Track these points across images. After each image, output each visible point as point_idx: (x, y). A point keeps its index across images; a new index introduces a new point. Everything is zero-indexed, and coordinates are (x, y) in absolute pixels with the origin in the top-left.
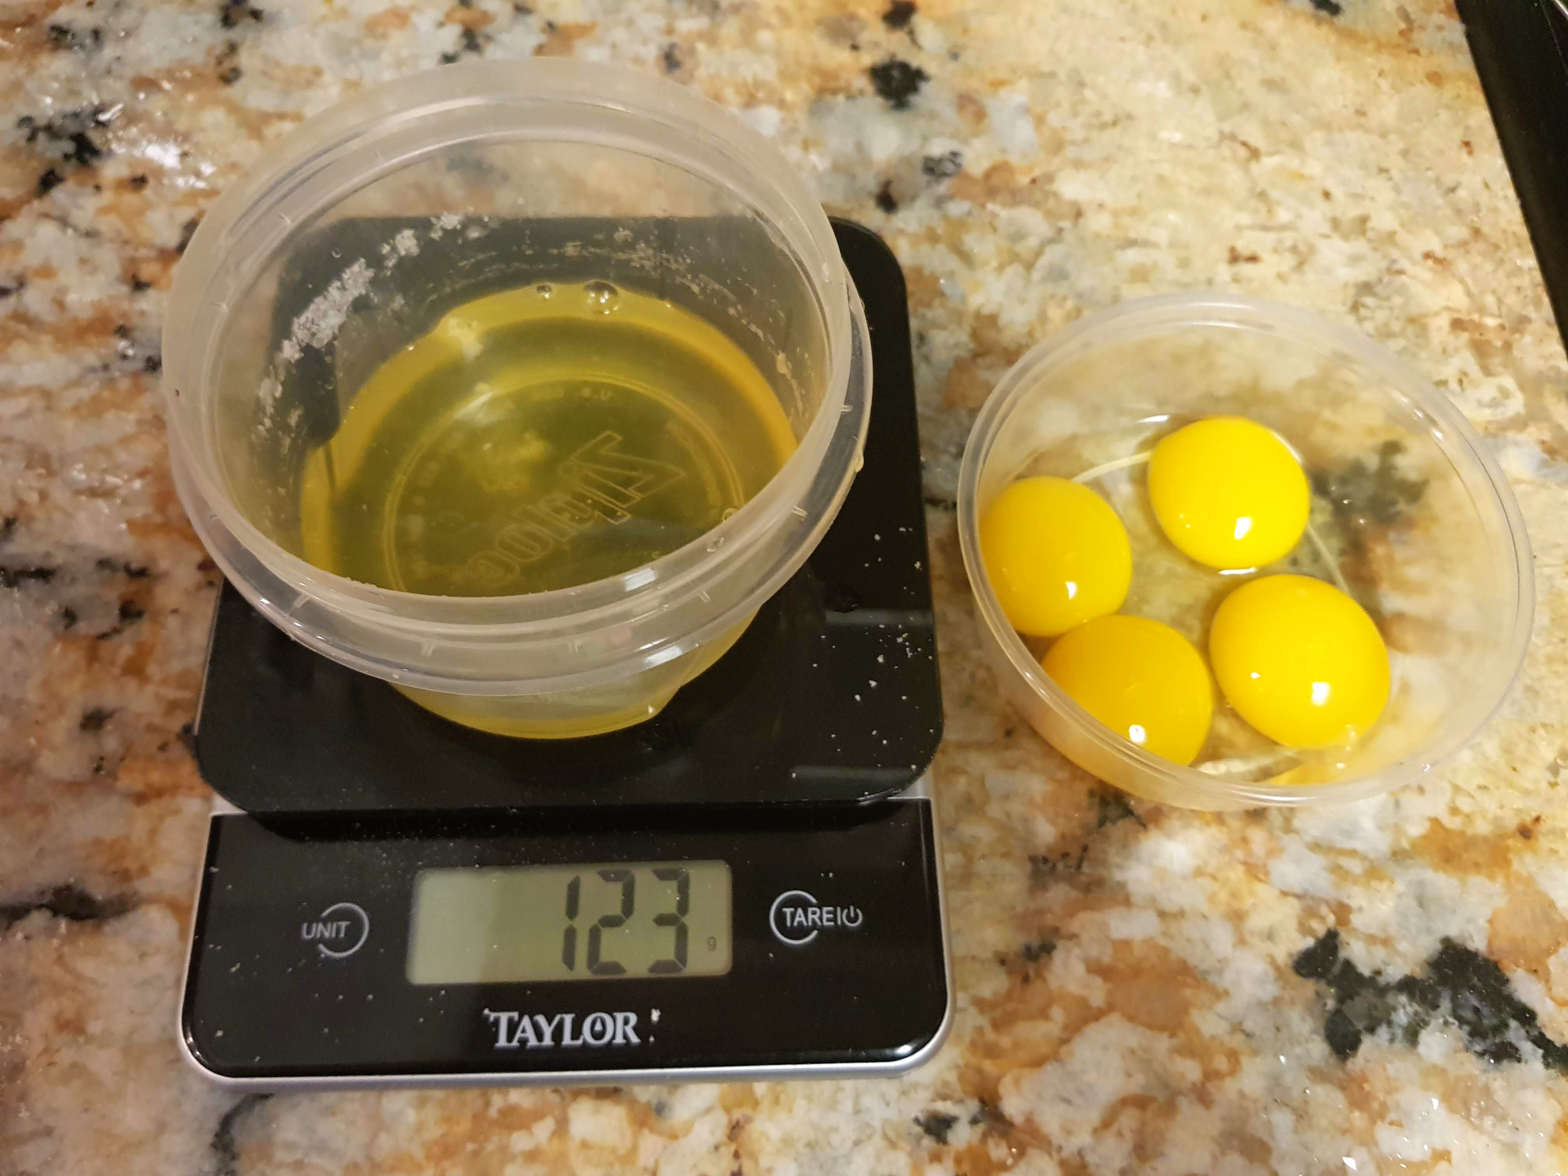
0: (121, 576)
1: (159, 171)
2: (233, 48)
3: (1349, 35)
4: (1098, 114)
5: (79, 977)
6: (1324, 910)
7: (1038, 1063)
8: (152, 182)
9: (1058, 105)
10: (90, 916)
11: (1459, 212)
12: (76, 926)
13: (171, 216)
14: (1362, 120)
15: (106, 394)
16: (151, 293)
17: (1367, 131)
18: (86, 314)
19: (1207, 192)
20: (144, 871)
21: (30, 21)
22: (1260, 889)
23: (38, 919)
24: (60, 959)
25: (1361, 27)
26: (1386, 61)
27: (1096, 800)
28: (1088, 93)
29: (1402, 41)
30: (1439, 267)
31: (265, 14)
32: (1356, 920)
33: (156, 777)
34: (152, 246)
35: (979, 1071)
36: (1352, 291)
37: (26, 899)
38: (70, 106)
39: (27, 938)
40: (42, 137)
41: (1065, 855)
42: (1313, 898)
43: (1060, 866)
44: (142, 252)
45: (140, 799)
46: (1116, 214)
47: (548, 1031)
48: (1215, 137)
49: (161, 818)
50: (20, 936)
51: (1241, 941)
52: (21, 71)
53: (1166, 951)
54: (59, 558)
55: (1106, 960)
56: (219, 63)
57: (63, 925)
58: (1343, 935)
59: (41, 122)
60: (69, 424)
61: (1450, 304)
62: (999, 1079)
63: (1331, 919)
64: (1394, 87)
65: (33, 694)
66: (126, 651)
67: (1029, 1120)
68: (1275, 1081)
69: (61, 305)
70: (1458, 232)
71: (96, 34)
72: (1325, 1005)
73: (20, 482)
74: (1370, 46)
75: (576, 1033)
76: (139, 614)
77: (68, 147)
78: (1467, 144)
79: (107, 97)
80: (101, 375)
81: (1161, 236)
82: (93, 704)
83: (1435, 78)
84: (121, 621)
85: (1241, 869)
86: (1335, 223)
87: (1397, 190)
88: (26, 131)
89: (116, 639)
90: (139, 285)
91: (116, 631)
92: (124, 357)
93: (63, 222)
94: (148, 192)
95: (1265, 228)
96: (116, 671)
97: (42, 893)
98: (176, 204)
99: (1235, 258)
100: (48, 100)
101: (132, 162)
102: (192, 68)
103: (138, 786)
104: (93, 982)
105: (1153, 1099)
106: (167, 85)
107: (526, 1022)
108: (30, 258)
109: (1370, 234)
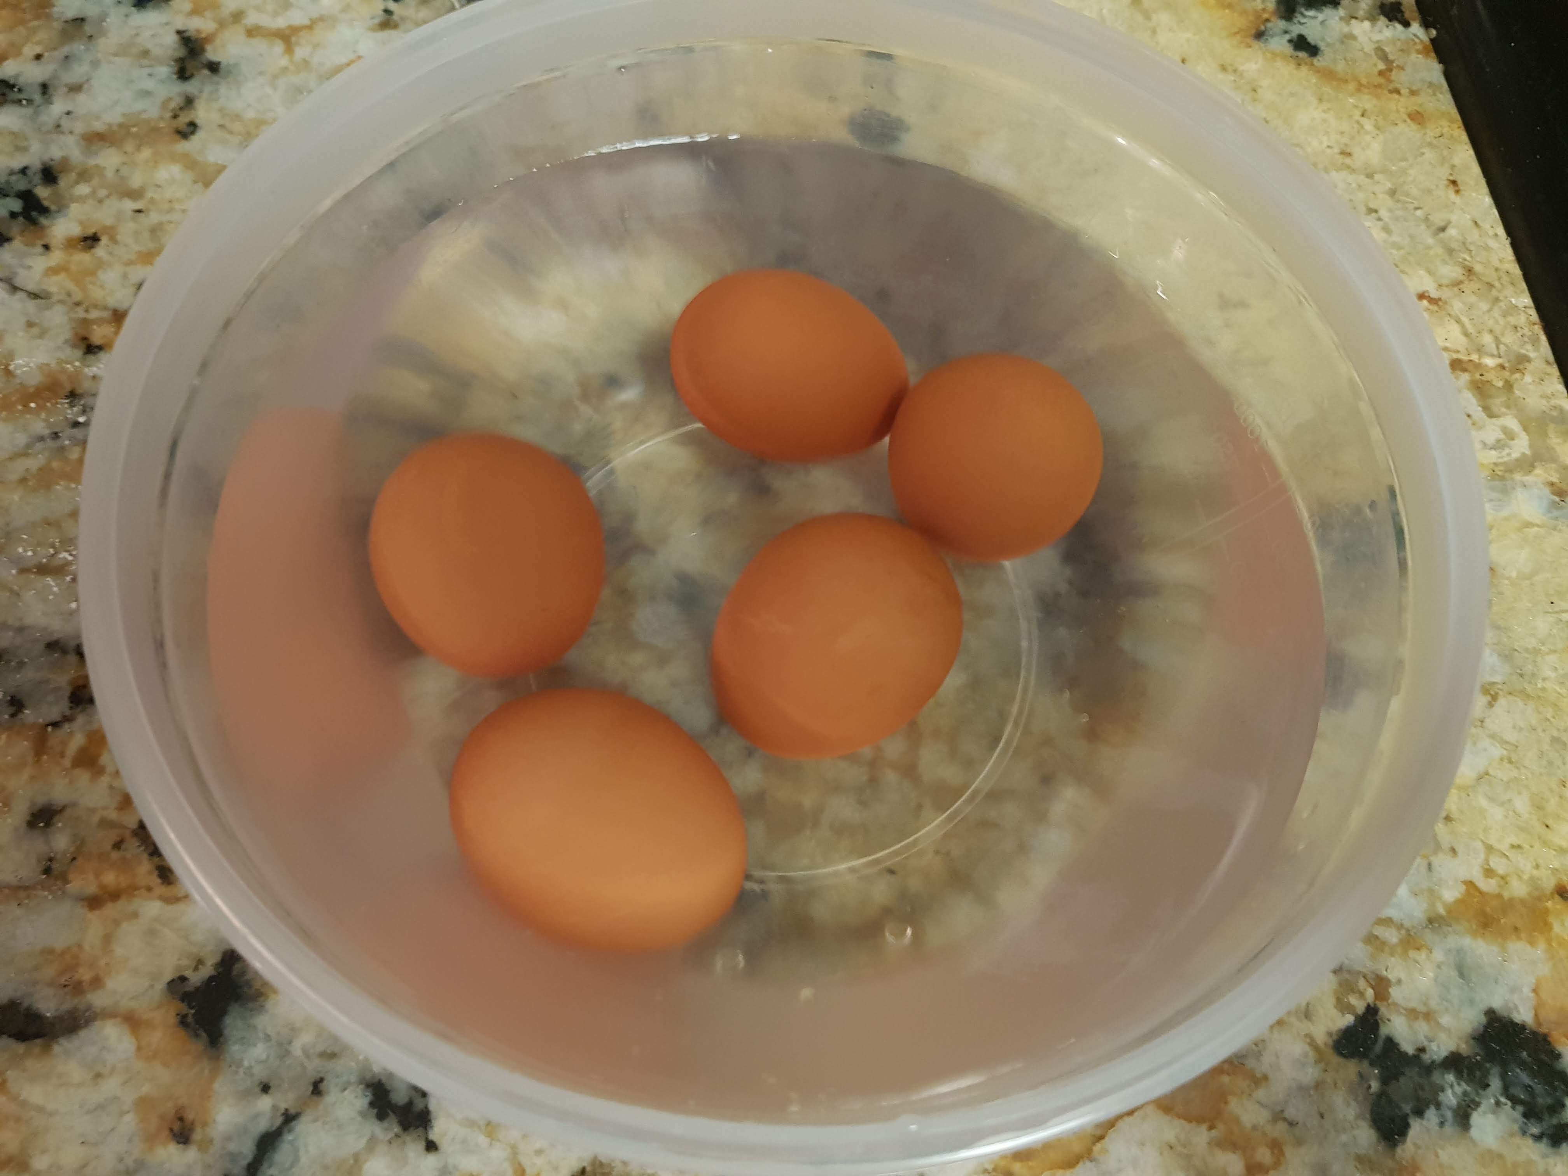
6: (1362, 984)
11: (1450, 251)
26: (1368, 102)
30: (1435, 308)
32: (1395, 993)
34: (105, 308)
45: (94, 902)
58: (1383, 1010)
61: (1448, 345)
63: (1370, 993)
70: (1451, 271)
71: (45, 88)
72: (1370, 1087)
78: (1454, 183)
83: (1417, 117)
103: (91, 889)
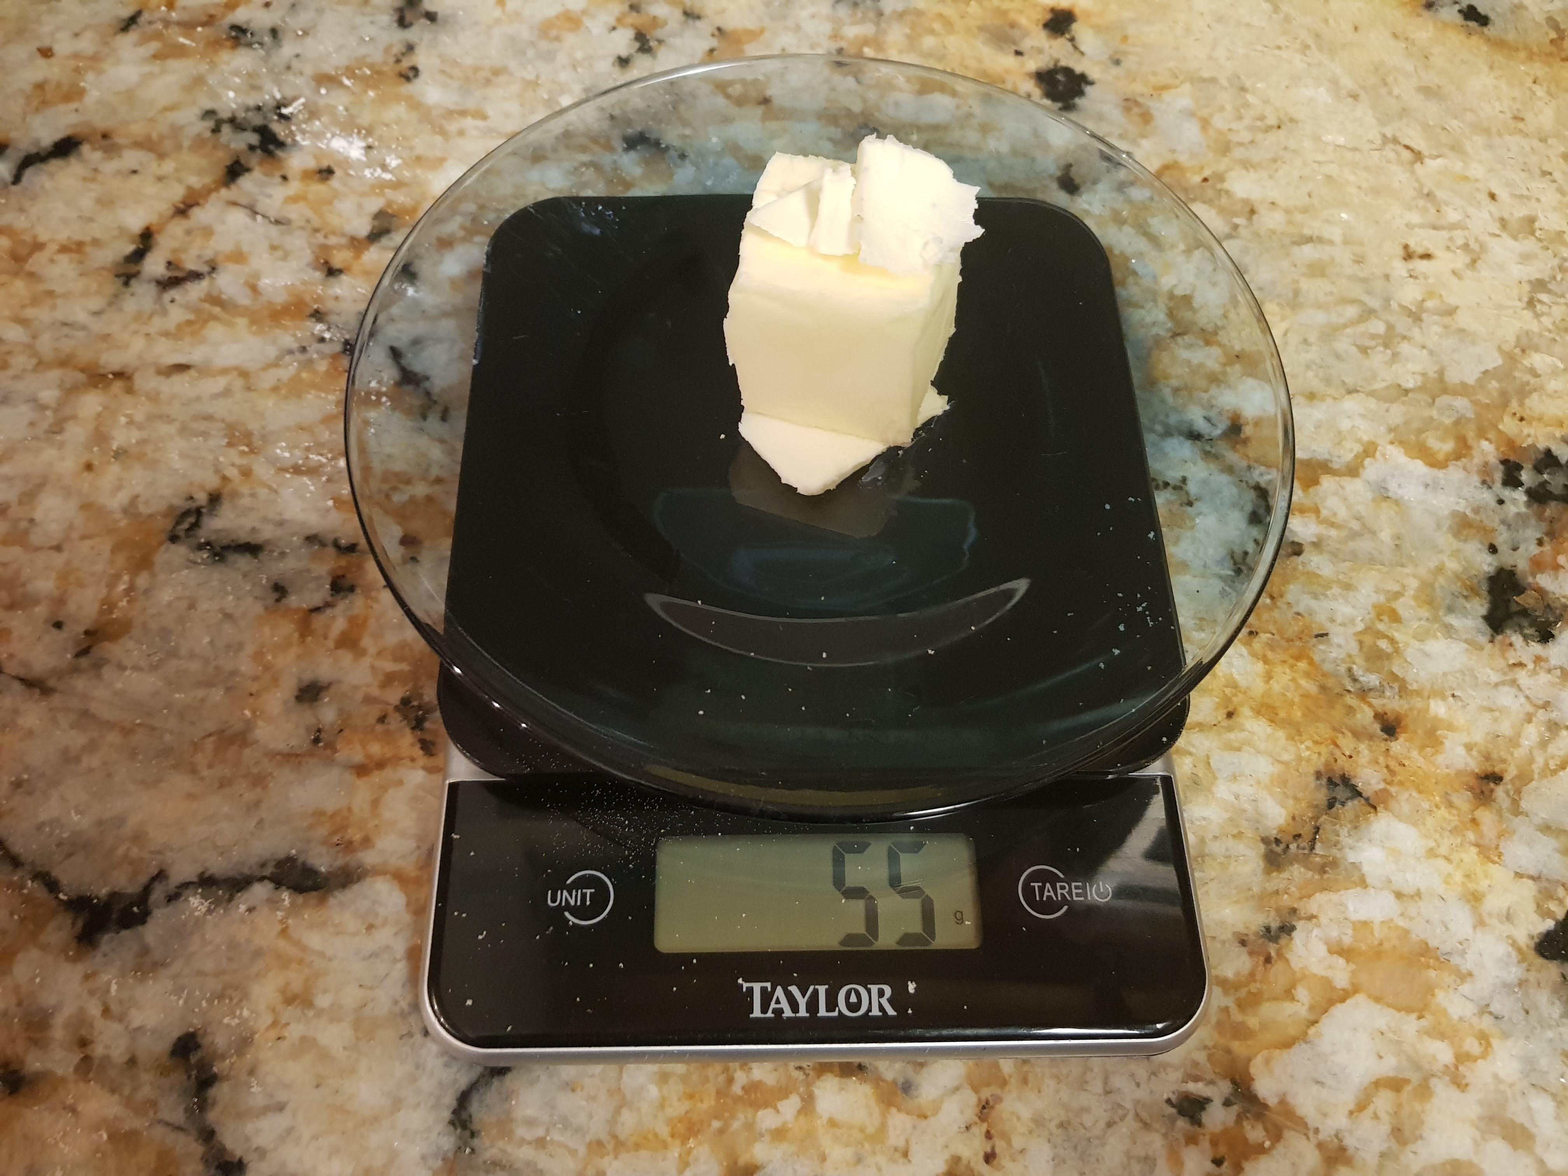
0: (331, 550)
1: (346, 162)
2: (410, 48)
3: (1500, 44)
4: (1262, 118)
5: (304, 948)
7: (1288, 1044)
8: (338, 173)
9: (1222, 108)
10: (315, 888)
12: (300, 899)
13: (360, 206)
14: (1521, 125)
15: (304, 375)
16: (344, 278)
17: (1526, 135)
18: (281, 299)
19: (1376, 191)
20: (367, 842)
21: (210, 20)
22: (1495, 870)
23: (260, 891)
24: (284, 932)
25: (1511, 36)
27: (1324, 781)
28: (1250, 98)
29: (1553, 49)
31: (440, 16)
33: (376, 749)
35: (1228, 1051)
36: (1526, 288)
37: (247, 871)
38: (252, 100)
39: (250, 910)
40: (226, 129)
41: (1297, 836)
42: (1547, 880)
43: (1293, 847)
44: (333, 240)
46: (1287, 211)
47: (802, 1002)
48: (1378, 141)
49: (384, 789)
50: (243, 908)
51: (1480, 923)
52: (204, 67)
53: (1406, 933)
54: (267, 533)
55: (1347, 940)
56: (398, 61)
57: (286, 896)
59: (225, 115)
60: (269, 403)
62: (1249, 1060)
64: (1549, 93)
65: (246, 666)
66: (339, 625)
67: (1283, 1102)
68: (1529, 1065)
69: (254, 289)
73: (221, 459)
74: (1522, 55)
75: (832, 1005)
76: (352, 589)
77: (254, 139)
79: (289, 93)
80: (299, 356)
81: (1335, 233)
82: (308, 677)
84: (332, 595)
85: (1474, 850)
86: (1503, 223)
87: (1561, 191)
88: (210, 124)
89: (329, 612)
90: (332, 272)
91: (328, 605)
92: (322, 340)
93: (253, 212)
94: (335, 182)
95: (1435, 227)
96: (331, 644)
97: (263, 865)
98: (363, 195)
99: (1409, 255)
100: (231, 94)
101: (318, 155)
102: (371, 66)
104: (321, 954)
105: (1407, 1081)
106: (347, 82)
107: (779, 992)
108: (219, 245)
109: (1538, 233)
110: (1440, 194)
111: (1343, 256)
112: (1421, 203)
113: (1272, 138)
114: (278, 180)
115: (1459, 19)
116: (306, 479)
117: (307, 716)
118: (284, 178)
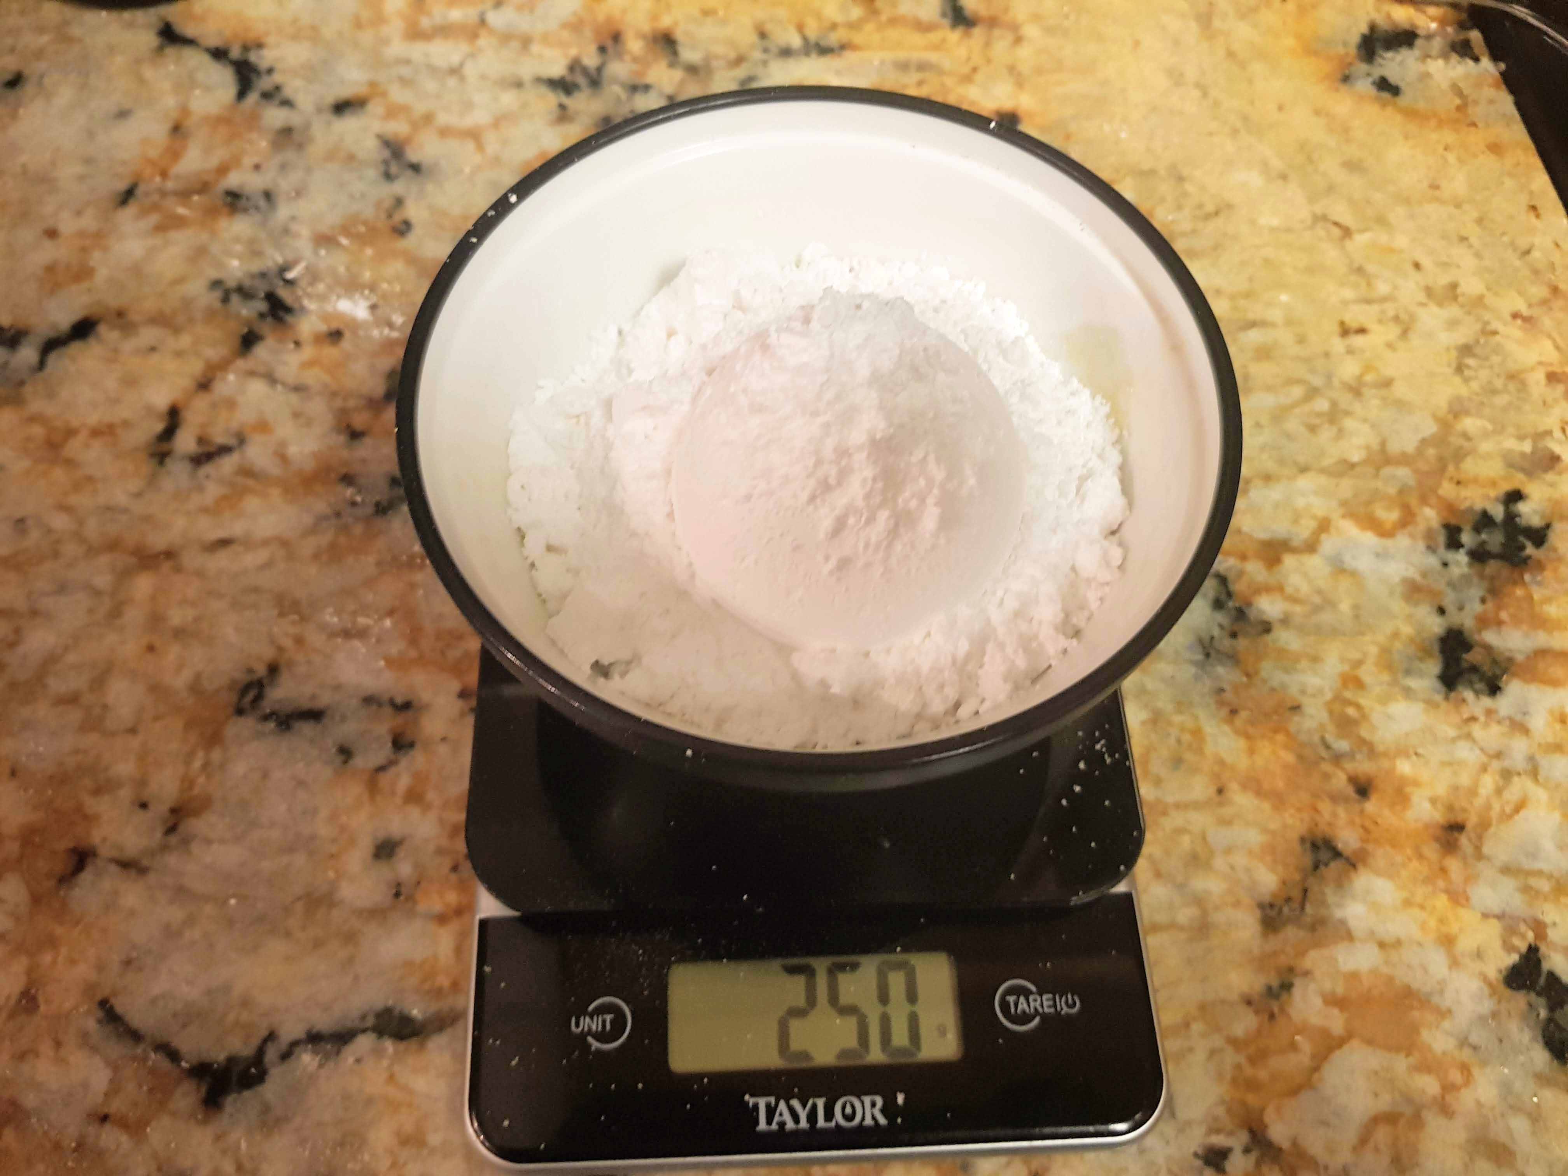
0: (388, 710)
1: (354, 324)
2: (399, 202)
3: (1411, 114)
4: (1200, 206)
5: (412, 1093)
6: (1523, 928)
7: (1295, 1091)
8: (348, 335)
9: (1163, 200)
10: (414, 1034)
11: (1536, 272)
12: (402, 1046)
13: (373, 367)
14: (1437, 193)
15: (343, 540)
16: (368, 441)
17: (1443, 203)
18: (309, 466)
19: (1310, 270)
20: (456, 986)
21: (203, 188)
22: (1464, 913)
23: (364, 1043)
24: (391, 1078)
25: (1421, 105)
26: (1449, 137)
27: (1308, 845)
28: (1189, 187)
29: (1459, 116)
30: (1527, 325)
31: (423, 167)
32: (1553, 934)
33: (454, 898)
34: (359, 396)
35: (1244, 1104)
36: (1454, 354)
37: (349, 1024)
38: (256, 266)
39: (358, 1061)
40: (235, 299)
41: (1288, 900)
42: (1511, 917)
43: (1286, 910)
44: (351, 403)
45: (441, 919)
46: (1232, 297)
48: (1309, 221)
50: (351, 1060)
51: (1454, 963)
52: (204, 237)
53: (1390, 980)
54: (324, 699)
55: (1340, 990)
56: (390, 216)
57: (389, 1045)
58: (1543, 949)
59: (232, 283)
60: (313, 570)
61: (1543, 359)
62: (1262, 1110)
63: (1530, 935)
64: (1460, 160)
65: (324, 830)
66: (404, 782)
67: (1295, 1144)
68: (1506, 1088)
69: (283, 458)
70: (1539, 291)
71: (268, 195)
72: (1538, 1015)
73: (275, 630)
74: (1433, 123)
76: (411, 745)
77: (262, 306)
78: (1534, 208)
79: (290, 256)
80: (334, 522)
81: (1276, 315)
82: (381, 835)
83: (1495, 148)
84: (395, 753)
85: (1444, 898)
86: (1429, 291)
87: (1478, 255)
88: (218, 294)
89: (392, 771)
90: (355, 435)
91: (392, 763)
92: (354, 504)
93: (271, 379)
94: (346, 344)
95: (1368, 301)
96: (399, 800)
97: (363, 1017)
98: (373, 355)
99: (1345, 331)
100: (235, 263)
101: (326, 317)
102: (365, 223)
103: (438, 908)
104: (428, 1095)
105: (1401, 1115)
106: (344, 241)
108: (245, 416)
109: (1460, 299)
110: (1371, 268)
111: (1284, 337)
112: (1353, 278)
113: (1212, 226)
114: (292, 346)
115: (1372, 91)
116: (357, 643)
117: (384, 872)
118: (297, 344)
